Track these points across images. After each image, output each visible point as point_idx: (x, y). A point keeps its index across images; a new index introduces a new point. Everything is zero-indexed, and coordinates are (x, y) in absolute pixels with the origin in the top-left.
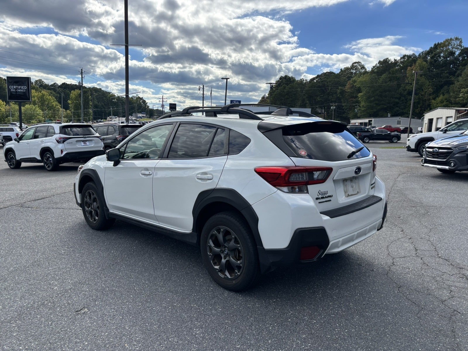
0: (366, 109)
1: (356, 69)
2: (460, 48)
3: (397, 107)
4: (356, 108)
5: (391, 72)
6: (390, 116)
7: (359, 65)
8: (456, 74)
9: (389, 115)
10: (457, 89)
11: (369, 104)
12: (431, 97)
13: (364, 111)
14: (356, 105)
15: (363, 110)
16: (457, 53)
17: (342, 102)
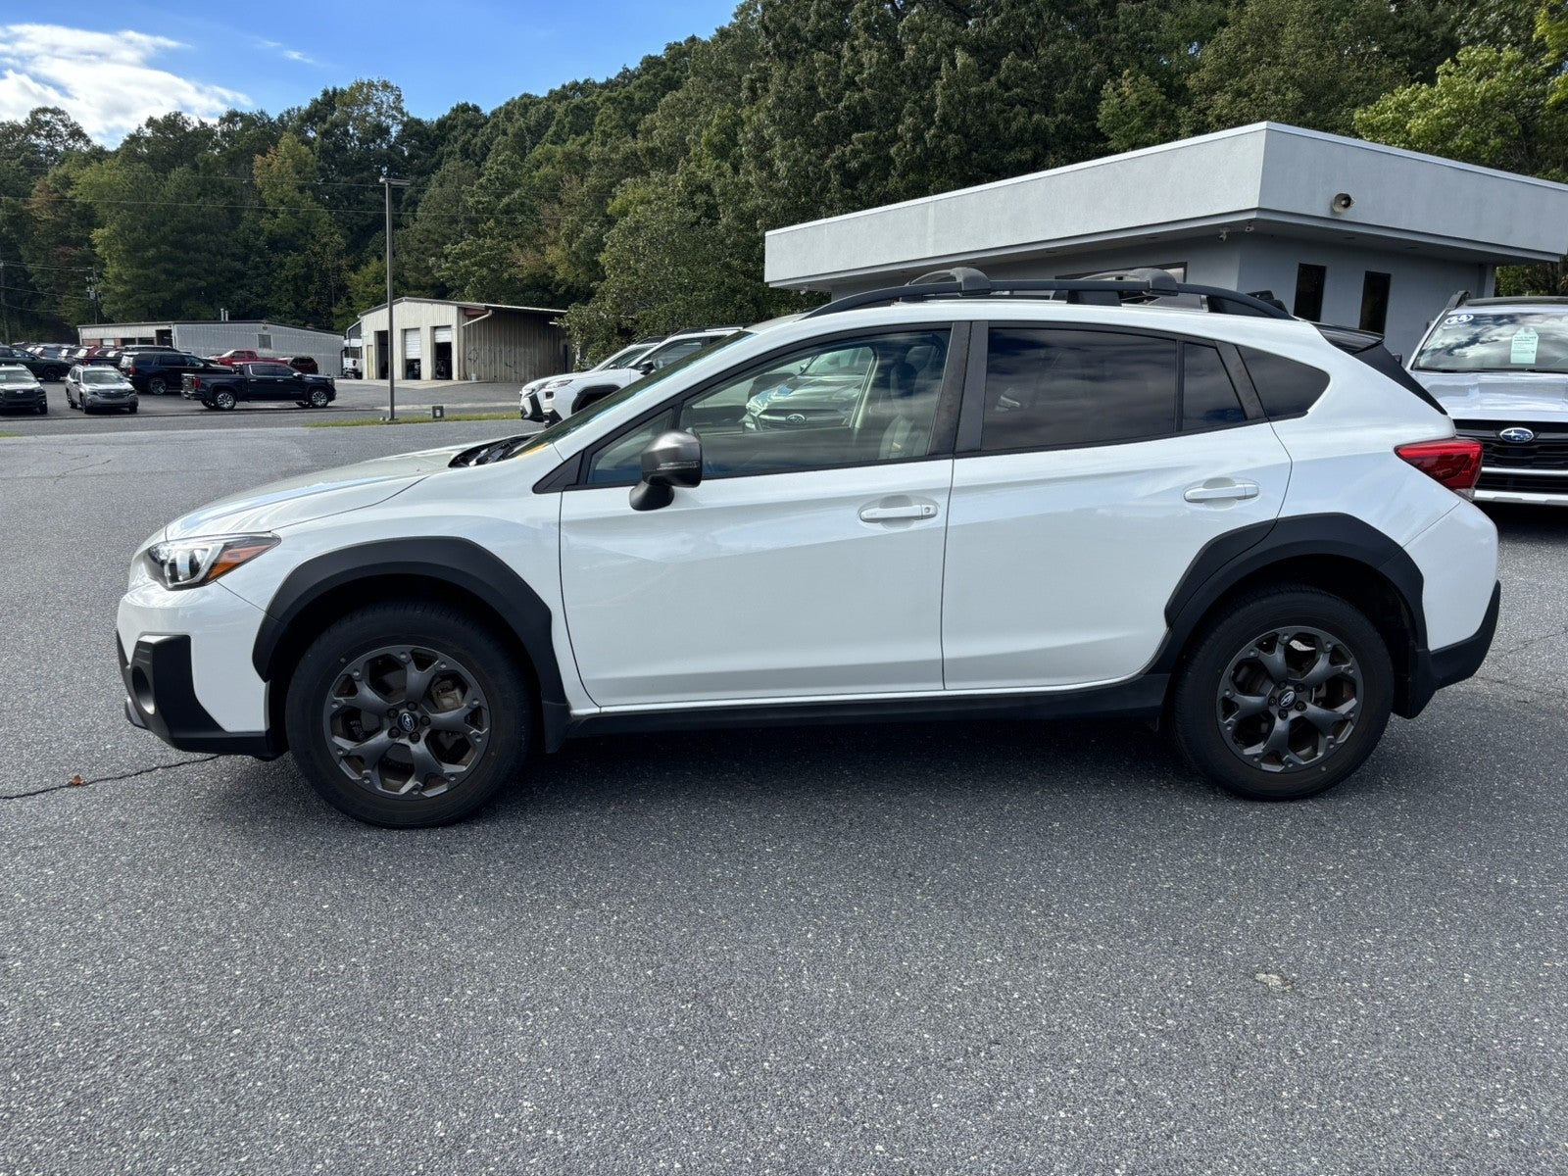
0: (134, 290)
1: (48, 136)
2: (399, 116)
3: (241, 287)
4: (90, 283)
5: (201, 165)
6: (229, 318)
7: (61, 120)
8: (405, 197)
9: (224, 314)
10: (414, 244)
11: (140, 271)
12: (343, 262)
13: (127, 296)
14: (90, 274)
15: (122, 294)
16: (395, 130)
17: (21, 256)
